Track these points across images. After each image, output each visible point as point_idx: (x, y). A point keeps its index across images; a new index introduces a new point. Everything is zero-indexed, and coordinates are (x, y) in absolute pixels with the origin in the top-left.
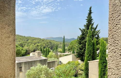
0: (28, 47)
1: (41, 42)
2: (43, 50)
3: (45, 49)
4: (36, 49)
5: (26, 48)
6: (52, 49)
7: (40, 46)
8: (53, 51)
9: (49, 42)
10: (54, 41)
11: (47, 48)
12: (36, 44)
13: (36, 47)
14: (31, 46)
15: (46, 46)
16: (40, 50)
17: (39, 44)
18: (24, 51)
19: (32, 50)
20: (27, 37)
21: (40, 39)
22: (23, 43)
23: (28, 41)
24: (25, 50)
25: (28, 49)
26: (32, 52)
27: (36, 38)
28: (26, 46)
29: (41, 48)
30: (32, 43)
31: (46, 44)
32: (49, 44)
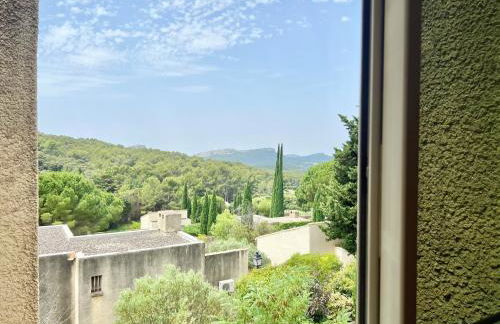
0: (133, 191)
1: (188, 170)
2: (196, 202)
3: (202, 201)
4: (166, 197)
5: (124, 193)
6: (230, 201)
7: (183, 188)
8: (235, 206)
9: (217, 168)
10: (238, 164)
11: (211, 197)
12: (165, 176)
13: (165, 190)
14: (146, 186)
15: (208, 186)
16: (181, 202)
17: (177, 180)
18: (115, 205)
19: (151, 202)
20: (130, 148)
21: (184, 157)
22: (115, 174)
23: (132, 164)
24: (119, 204)
25: (132, 200)
26: (148, 210)
27: (165, 153)
28: (125, 186)
29: (186, 196)
30: (152, 175)
31: (205, 179)
32: (220, 178)
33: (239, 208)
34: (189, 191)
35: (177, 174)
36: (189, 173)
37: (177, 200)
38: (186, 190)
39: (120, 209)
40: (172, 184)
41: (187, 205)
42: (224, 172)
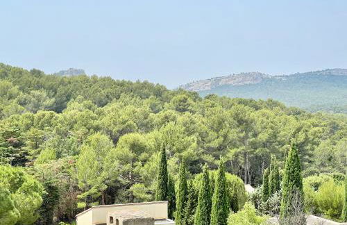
0: (61, 162)
1: (167, 119)
2: (184, 187)
3: (197, 183)
4: (125, 175)
5: (45, 166)
6: (254, 181)
7: (157, 157)
8: (267, 193)
9: (227, 113)
10: (272, 104)
11: (215, 174)
12: (122, 132)
13: (124, 161)
14: (87, 152)
15: (209, 150)
16: (155, 185)
17: (147, 139)
18: (26, 192)
19: (97, 185)
20: (54, 77)
21: (159, 92)
22: (28, 128)
23: (59, 108)
24: (35, 188)
25: (60, 181)
26: (90, 200)
27: (122, 84)
28: (47, 152)
29: (164, 172)
30: (97, 129)
31: (203, 137)
32: (234, 134)
33: (275, 198)
34: (172, 163)
35: (146, 127)
36: (170, 125)
37: (146, 182)
38: (164, 161)
39: (37, 200)
40: (137, 148)
41: (166, 192)
42: (241, 122)
